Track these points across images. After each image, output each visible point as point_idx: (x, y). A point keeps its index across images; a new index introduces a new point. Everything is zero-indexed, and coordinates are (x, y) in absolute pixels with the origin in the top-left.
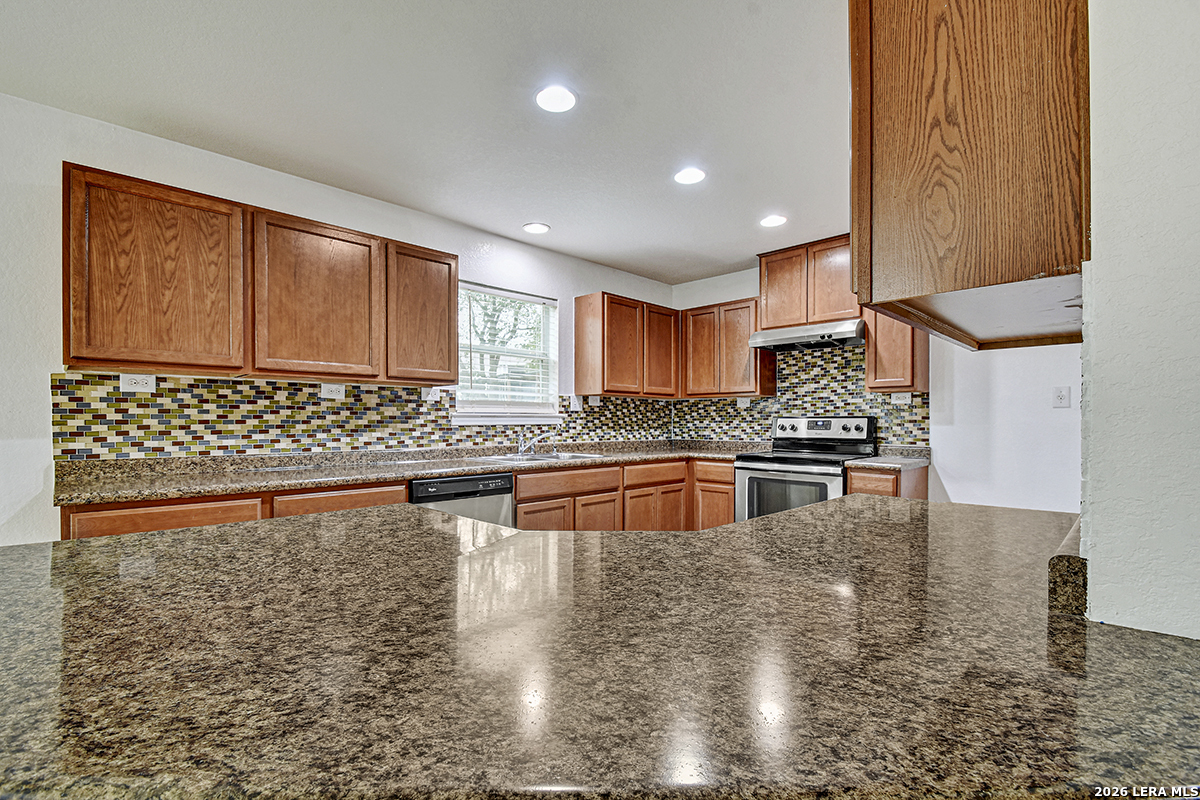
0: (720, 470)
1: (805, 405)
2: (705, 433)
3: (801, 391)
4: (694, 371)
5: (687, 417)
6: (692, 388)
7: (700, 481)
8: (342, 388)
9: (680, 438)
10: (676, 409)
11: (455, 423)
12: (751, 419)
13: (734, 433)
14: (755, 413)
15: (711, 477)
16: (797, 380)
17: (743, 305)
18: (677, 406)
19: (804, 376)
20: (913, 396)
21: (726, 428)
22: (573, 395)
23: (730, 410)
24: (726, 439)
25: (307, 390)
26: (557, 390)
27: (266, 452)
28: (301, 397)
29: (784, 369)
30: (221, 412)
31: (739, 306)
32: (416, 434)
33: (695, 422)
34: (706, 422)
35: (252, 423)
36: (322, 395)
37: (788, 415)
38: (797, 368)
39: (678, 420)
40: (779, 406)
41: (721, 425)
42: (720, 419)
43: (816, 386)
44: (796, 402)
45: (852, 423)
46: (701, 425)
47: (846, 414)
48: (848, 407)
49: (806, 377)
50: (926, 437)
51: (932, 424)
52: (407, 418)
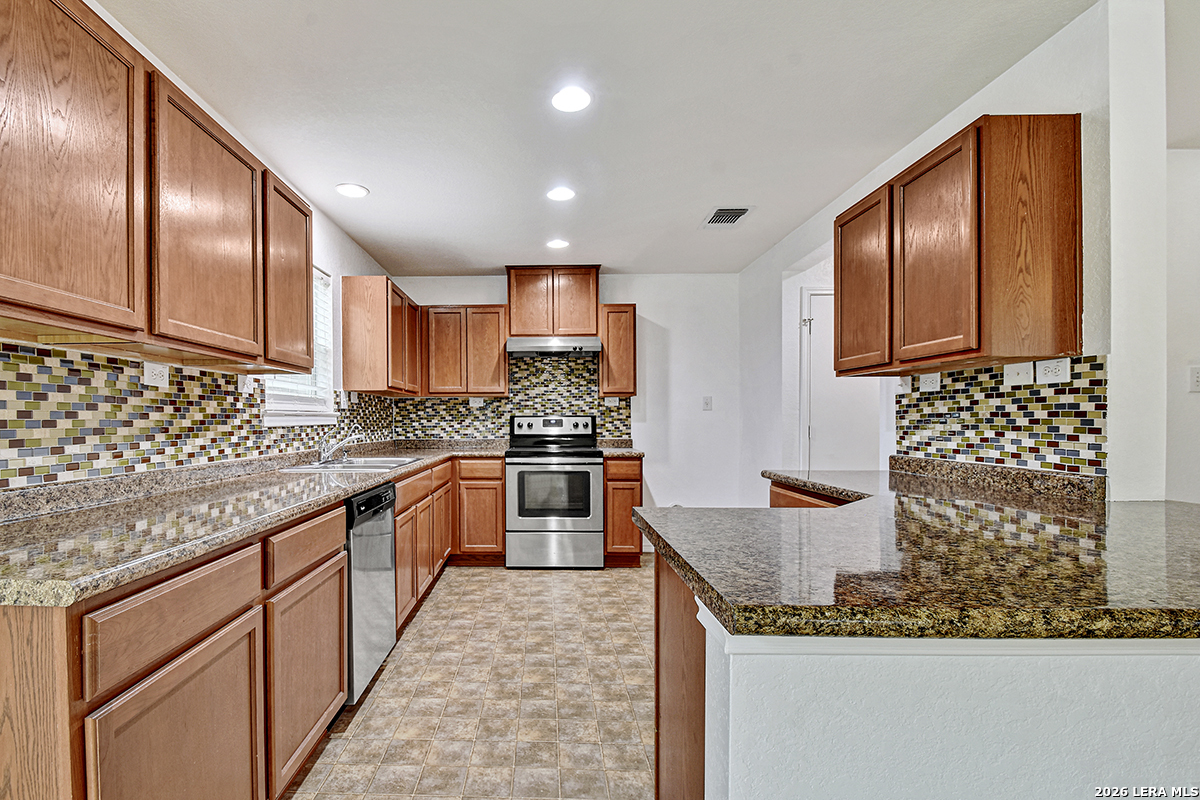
0: (487, 467)
1: (536, 406)
2: (433, 432)
3: (532, 393)
4: (437, 370)
5: (413, 416)
6: (435, 386)
7: (463, 479)
8: (166, 372)
9: (404, 438)
10: (397, 407)
11: (267, 422)
12: (484, 418)
13: (466, 432)
14: (488, 412)
15: (477, 475)
16: (528, 383)
17: (493, 310)
18: (399, 405)
19: (534, 380)
20: (620, 400)
21: (457, 426)
22: (342, 390)
23: (462, 409)
24: (457, 437)
25: (129, 371)
26: (332, 383)
27: (81, 475)
28: (123, 383)
29: (517, 372)
30: (22, 405)
31: (488, 310)
32: (234, 439)
33: (422, 421)
34: (435, 421)
35: (64, 424)
36: (146, 380)
37: (520, 414)
38: (528, 372)
39: (401, 419)
40: (512, 406)
41: (452, 423)
42: (450, 418)
43: (546, 389)
44: (528, 403)
45: (581, 421)
46: (429, 424)
47: (571, 414)
48: (572, 408)
49: (537, 381)
50: (628, 431)
51: (633, 422)
52: (226, 417)
